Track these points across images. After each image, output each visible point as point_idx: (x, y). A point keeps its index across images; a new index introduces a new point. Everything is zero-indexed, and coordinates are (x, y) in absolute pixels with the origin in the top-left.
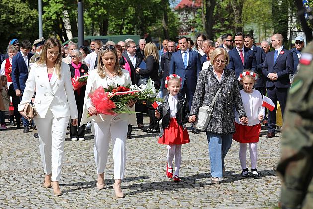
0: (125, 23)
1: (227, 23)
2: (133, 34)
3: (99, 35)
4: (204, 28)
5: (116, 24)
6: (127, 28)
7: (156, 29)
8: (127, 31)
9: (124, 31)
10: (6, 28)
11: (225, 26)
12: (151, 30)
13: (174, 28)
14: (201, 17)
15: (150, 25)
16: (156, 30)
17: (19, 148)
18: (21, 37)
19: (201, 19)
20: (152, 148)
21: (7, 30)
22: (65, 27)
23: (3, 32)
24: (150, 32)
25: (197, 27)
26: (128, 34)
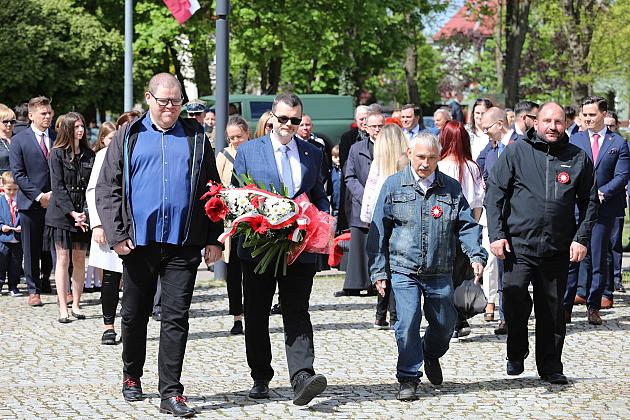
0: (319, 66)
1: (552, 73)
2: (336, 92)
3: (258, 93)
4: (500, 82)
5: (298, 67)
6: (322, 79)
7: (389, 82)
8: (324, 85)
9: (317, 84)
10: (48, 70)
11: (547, 80)
12: (376, 83)
13: (430, 83)
14: (494, 59)
15: (376, 73)
16: (389, 86)
17: (76, 341)
18: (83, 92)
19: (492, 63)
20: (375, 349)
21: (51, 75)
22: (182, 72)
23: (41, 78)
24: (373, 88)
25: (484, 80)
26: (325, 91)
